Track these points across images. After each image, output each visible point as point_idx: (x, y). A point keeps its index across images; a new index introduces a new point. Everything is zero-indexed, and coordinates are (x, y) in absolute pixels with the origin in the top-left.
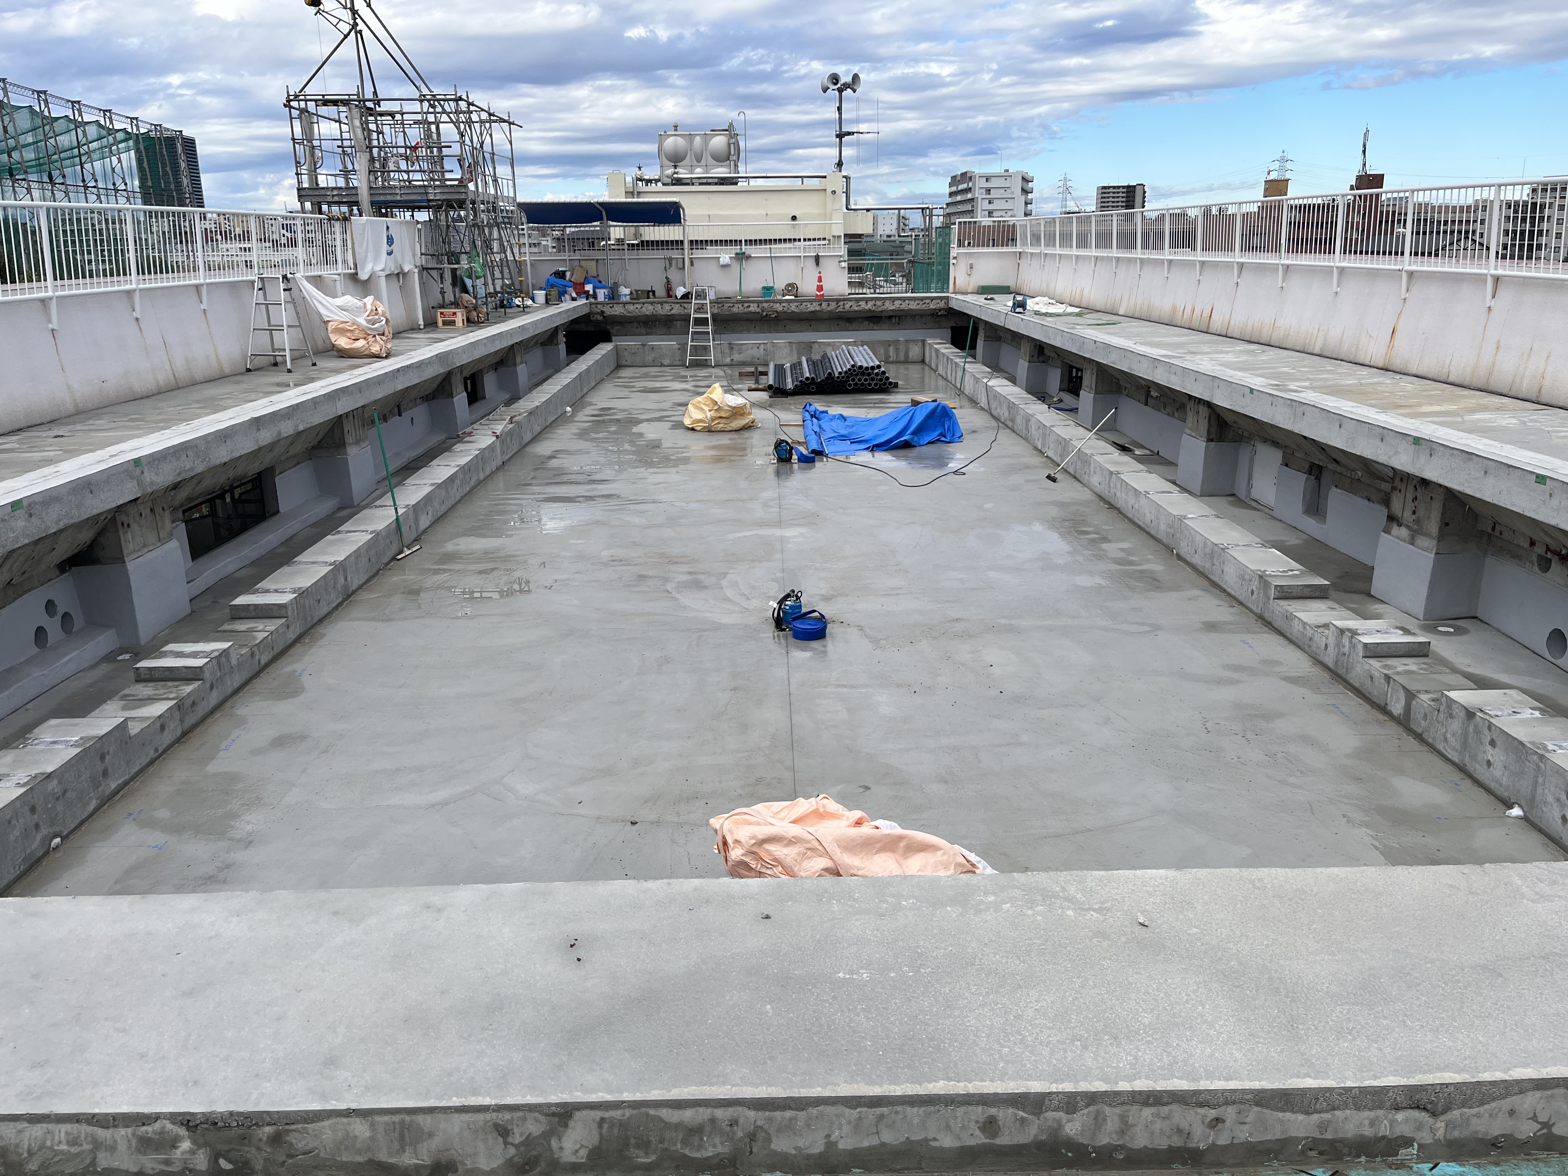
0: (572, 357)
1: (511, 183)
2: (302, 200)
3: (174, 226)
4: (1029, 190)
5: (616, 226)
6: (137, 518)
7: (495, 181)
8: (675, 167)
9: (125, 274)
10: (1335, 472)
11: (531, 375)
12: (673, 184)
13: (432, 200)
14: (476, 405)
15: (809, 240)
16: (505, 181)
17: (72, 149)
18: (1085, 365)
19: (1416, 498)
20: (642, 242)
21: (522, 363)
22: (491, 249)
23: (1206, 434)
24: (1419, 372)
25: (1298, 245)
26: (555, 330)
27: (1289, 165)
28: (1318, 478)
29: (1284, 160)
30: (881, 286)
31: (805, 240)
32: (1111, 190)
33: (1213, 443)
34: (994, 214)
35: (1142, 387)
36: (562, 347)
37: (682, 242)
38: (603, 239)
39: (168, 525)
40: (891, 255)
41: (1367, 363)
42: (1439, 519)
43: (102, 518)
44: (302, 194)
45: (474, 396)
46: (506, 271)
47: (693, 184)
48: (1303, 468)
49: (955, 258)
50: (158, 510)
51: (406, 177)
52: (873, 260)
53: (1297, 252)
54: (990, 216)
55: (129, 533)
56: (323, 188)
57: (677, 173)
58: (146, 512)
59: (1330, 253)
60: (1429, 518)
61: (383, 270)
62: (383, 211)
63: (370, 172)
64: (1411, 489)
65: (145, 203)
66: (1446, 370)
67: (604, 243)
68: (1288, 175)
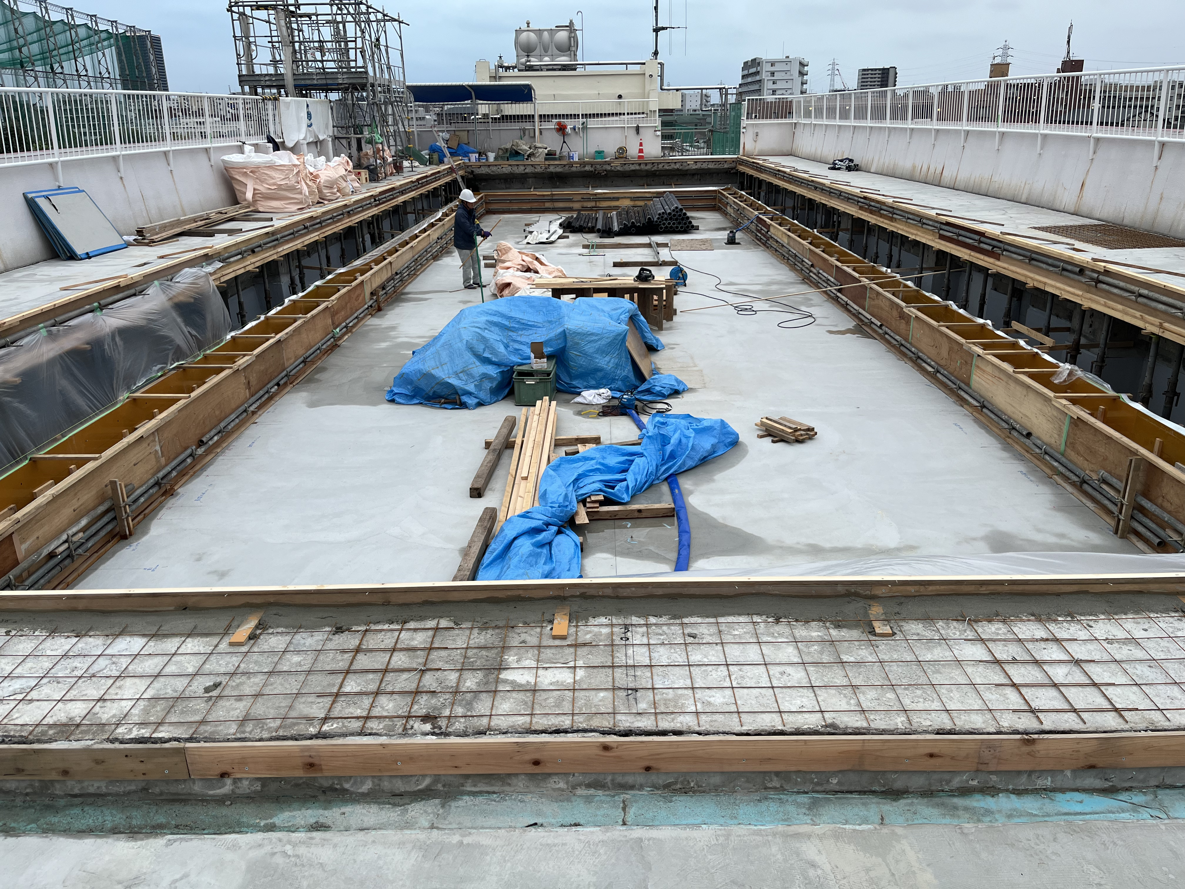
1: (401, 70)
2: (242, 84)
3: (147, 105)
4: (805, 73)
5: (483, 104)
7: (389, 68)
8: (528, 56)
9: (111, 143)
12: (527, 70)
13: (341, 84)
15: (632, 114)
16: (396, 68)
17: (67, 45)
20: (503, 116)
22: (387, 123)
24: (1101, 216)
25: (1011, 116)
27: (1010, 52)
28: (1020, 300)
29: (1006, 48)
30: (687, 150)
31: (628, 114)
32: (870, 72)
34: (777, 92)
37: (533, 116)
38: (472, 114)
40: (696, 125)
41: (1061, 209)
44: (242, 80)
46: (398, 139)
47: (542, 70)
48: (1007, 293)
49: (744, 128)
51: (320, 65)
52: (681, 129)
53: (1010, 121)
54: (773, 94)
56: (258, 75)
57: (529, 61)
59: (1036, 122)
61: (305, 139)
62: (304, 92)
63: (293, 61)
65: (124, 88)
66: (1121, 215)
67: (473, 117)
68: (1009, 60)
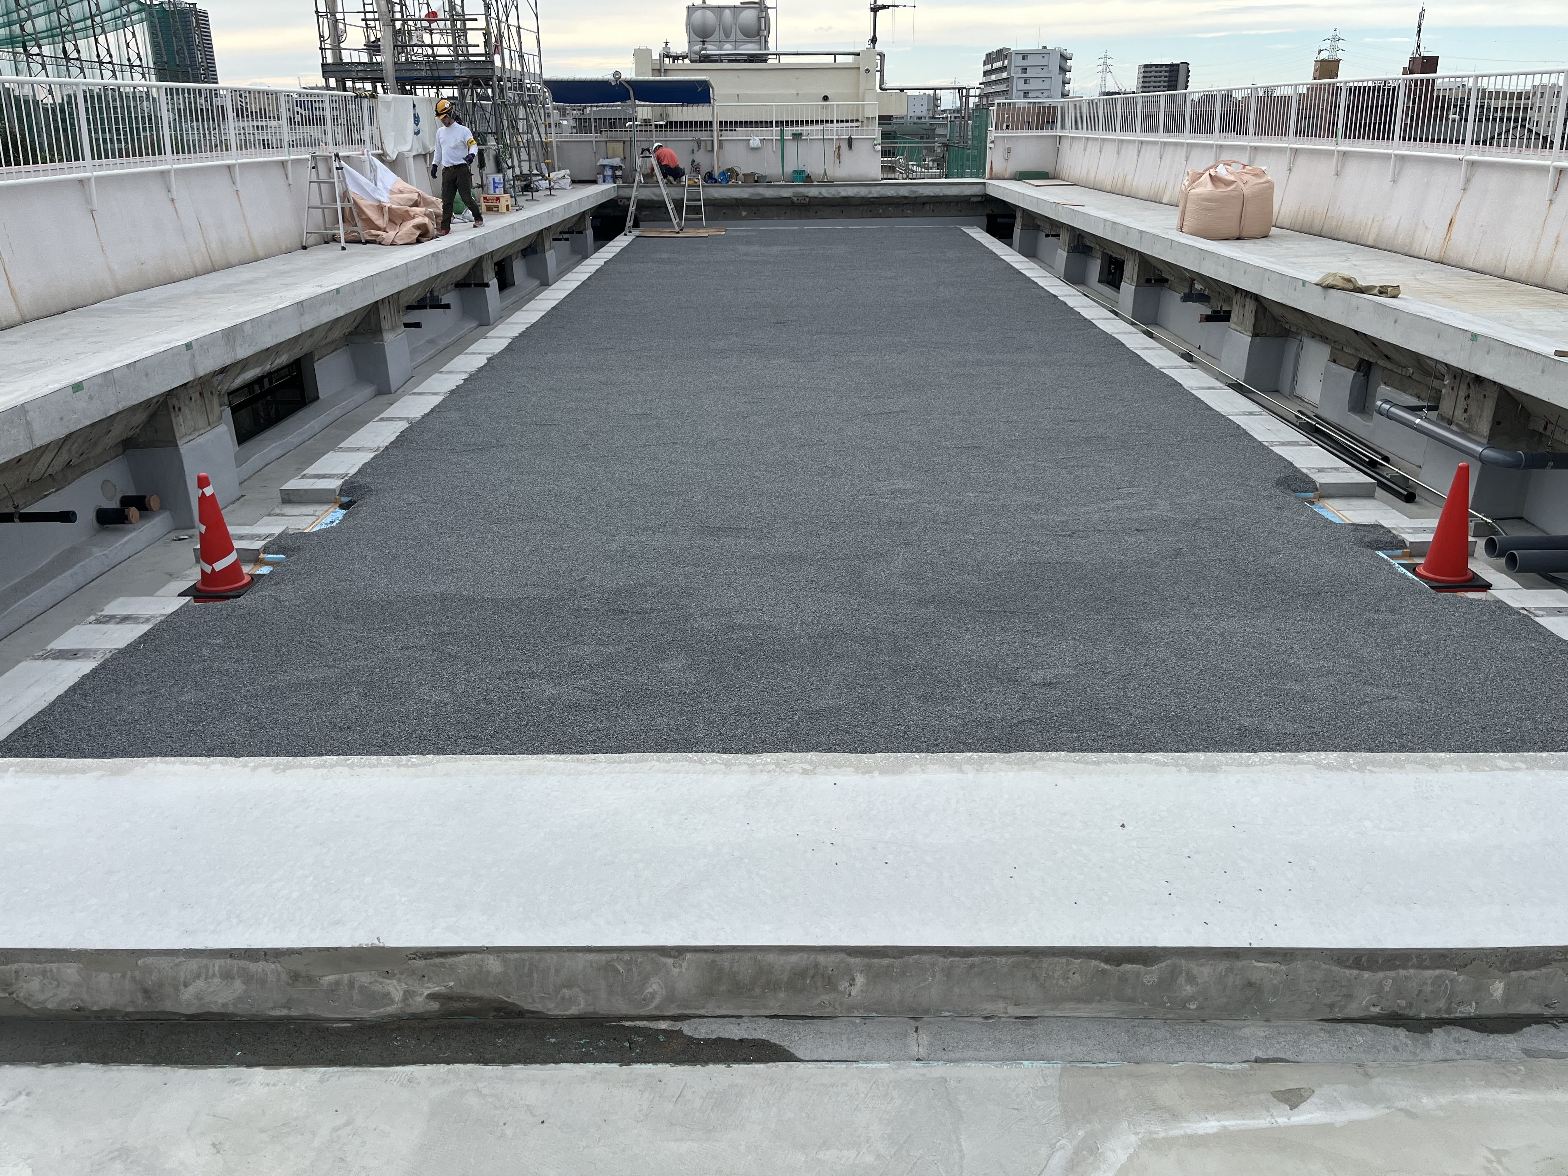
0: (599, 243)
1: (537, 59)
2: (327, 75)
3: (190, 103)
4: (1068, 69)
5: (643, 106)
6: (187, 402)
7: (521, 56)
8: (704, 42)
9: (160, 154)
10: (1385, 368)
11: (559, 263)
12: (701, 62)
13: (458, 77)
14: (507, 292)
15: (842, 121)
16: (531, 57)
17: (85, 19)
18: (1126, 256)
19: (1468, 396)
20: (671, 122)
21: (550, 249)
22: (518, 129)
23: (1251, 329)
24: (1475, 267)
25: (1354, 131)
26: (583, 214)
27: (1340, 45)
28: (1367, 375)
29: (1336, 39)
30: (913, 171)
31: (837, 121)
32: (1154, 68)
33: (1258, 338)
34: (1030, 95)
35: (1186, 279)
36: (590, 232)
37: (711, 122)
38: (630, 120)
39: (217, 410)
40: (922, 138)
41: (1422, 256)
42: (1490, 418)
43: (155, 401)
44: (327, 70)
45: (505, 283)
46: (533, 152)
47: (722, 61)
48: (1352, 364)
49: (992, 142)
50: (207, 394)
51: (430, 52)
52: (905, 143)
53: (1354, 138)
54: (1025, 97)
55: (180, 417)
56: (347, 64)
57: (705, 49)
58: (196, 396)
59: (1388, 139)
60: (1480, 416)
61: (410, 151)
62: (408, 87)
63: (394, 46)
64: (1464, 387)
65: (159, 79)
66: (1502, 265)
67: (631, 123)
68: (1339, 55)
